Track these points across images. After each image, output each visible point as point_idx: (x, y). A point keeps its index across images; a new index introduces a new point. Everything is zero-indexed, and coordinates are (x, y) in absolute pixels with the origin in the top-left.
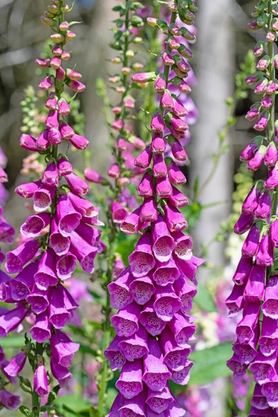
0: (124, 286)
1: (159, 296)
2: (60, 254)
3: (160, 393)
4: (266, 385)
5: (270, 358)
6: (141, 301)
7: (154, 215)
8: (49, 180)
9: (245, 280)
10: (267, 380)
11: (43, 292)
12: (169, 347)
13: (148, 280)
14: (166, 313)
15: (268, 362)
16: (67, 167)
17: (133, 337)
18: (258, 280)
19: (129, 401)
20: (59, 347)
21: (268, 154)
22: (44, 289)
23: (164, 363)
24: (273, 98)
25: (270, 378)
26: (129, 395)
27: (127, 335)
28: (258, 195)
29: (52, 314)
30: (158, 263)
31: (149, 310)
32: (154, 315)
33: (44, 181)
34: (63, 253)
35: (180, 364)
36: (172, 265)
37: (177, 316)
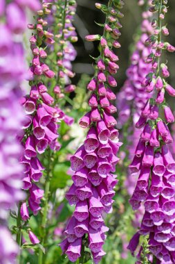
0: (80, 158)
1: (100, 164)
2: (39, 139)
3: (98, 218)
4: (153, 213)
5: (156, 198)
6: (89, 166)
7: (99, 118)
8: (35, 96)
9: (142, 155)
10: (154, 211)
11: (28, 161)
12: (103, 193)
13: (94, 155)
14: (103, 173)
15: (155, 200)
16: (44, 88)
17: (84, 187)
18: (150, 154)
19: (80, 223)
20: (35, 192)
21: (158, 83)
22: (29, 159)
23: (101, 201)
24: (161, 51)
25: (156, 209)
26: (80, 219)
27: (81, 185)
28: (151, 106)
29: (33, 173)
30: (101, 145)
31: (93, 171)
32: (97, 174)
33: (31, 96)
34: (41, 138)
35: (108, 202)
36: (108, 146)
37: (108, 175)
